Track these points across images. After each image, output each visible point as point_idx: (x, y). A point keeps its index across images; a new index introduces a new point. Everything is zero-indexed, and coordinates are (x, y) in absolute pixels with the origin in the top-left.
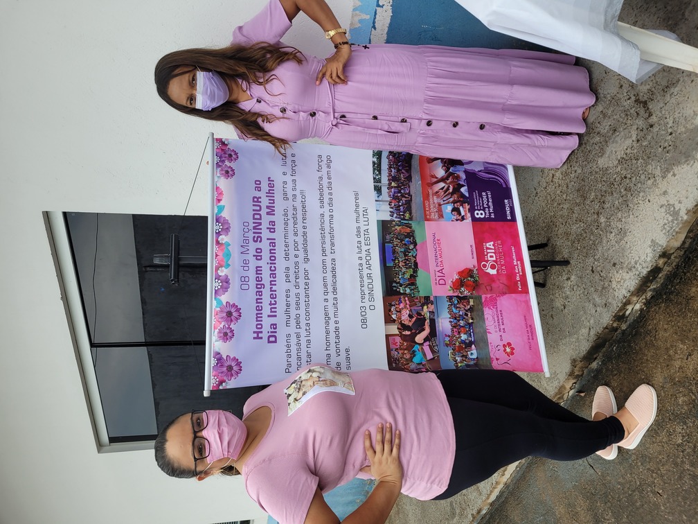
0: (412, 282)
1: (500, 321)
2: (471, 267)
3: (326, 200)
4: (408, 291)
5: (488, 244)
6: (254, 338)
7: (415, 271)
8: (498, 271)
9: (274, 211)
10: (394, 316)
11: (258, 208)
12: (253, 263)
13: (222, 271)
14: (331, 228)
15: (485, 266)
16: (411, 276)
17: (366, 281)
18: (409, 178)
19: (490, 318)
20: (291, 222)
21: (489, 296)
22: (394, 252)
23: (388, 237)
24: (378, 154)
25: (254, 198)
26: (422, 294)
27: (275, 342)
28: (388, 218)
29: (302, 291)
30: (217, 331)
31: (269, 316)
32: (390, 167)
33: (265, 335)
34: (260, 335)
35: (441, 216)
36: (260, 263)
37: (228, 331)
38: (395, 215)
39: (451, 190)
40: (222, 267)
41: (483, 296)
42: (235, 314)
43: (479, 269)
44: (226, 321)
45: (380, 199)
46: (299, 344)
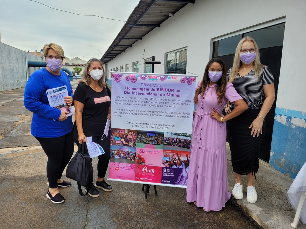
0: (141, 141)
1: (126, 169)
2: (146, 163)
3: (172, 115)
4: (138, 139)
5: (153, 171)
6: (126, 87)
7: (145, 143)
8: (143, 172)
9: (168, 96)
10: (130, 133)
11: (169, 90)
12: (150, 88)
13: (148, 78)
14: (162, 115)
15: (146, 168)
16: (143, 141)
17: (143, 125)
18: (180, 146)
19: (128, 165)
20: (164, 101)
21: (135, 167)
22: (152, 137)
23: (158, 135)
24: (189, 136)
25: (173, 89)
26: (137, 144)
27: (125, 93)
28: (165, 136)
29: (140, 103)
30: (129, 75)
31: (132, 92)
32: (184, 140)
33: (127, 90)
34: (127, 89)
35: (165, 156)
36: (150, 90)
37: (128, 79)
38: (166, 139)
39: (175, 161)
40: (149, 77)
41: (135, 165)
42: (133, 81)
43: (144, 166)
44: (132, 78)
45: (172, 134)
46: (123, 101)
